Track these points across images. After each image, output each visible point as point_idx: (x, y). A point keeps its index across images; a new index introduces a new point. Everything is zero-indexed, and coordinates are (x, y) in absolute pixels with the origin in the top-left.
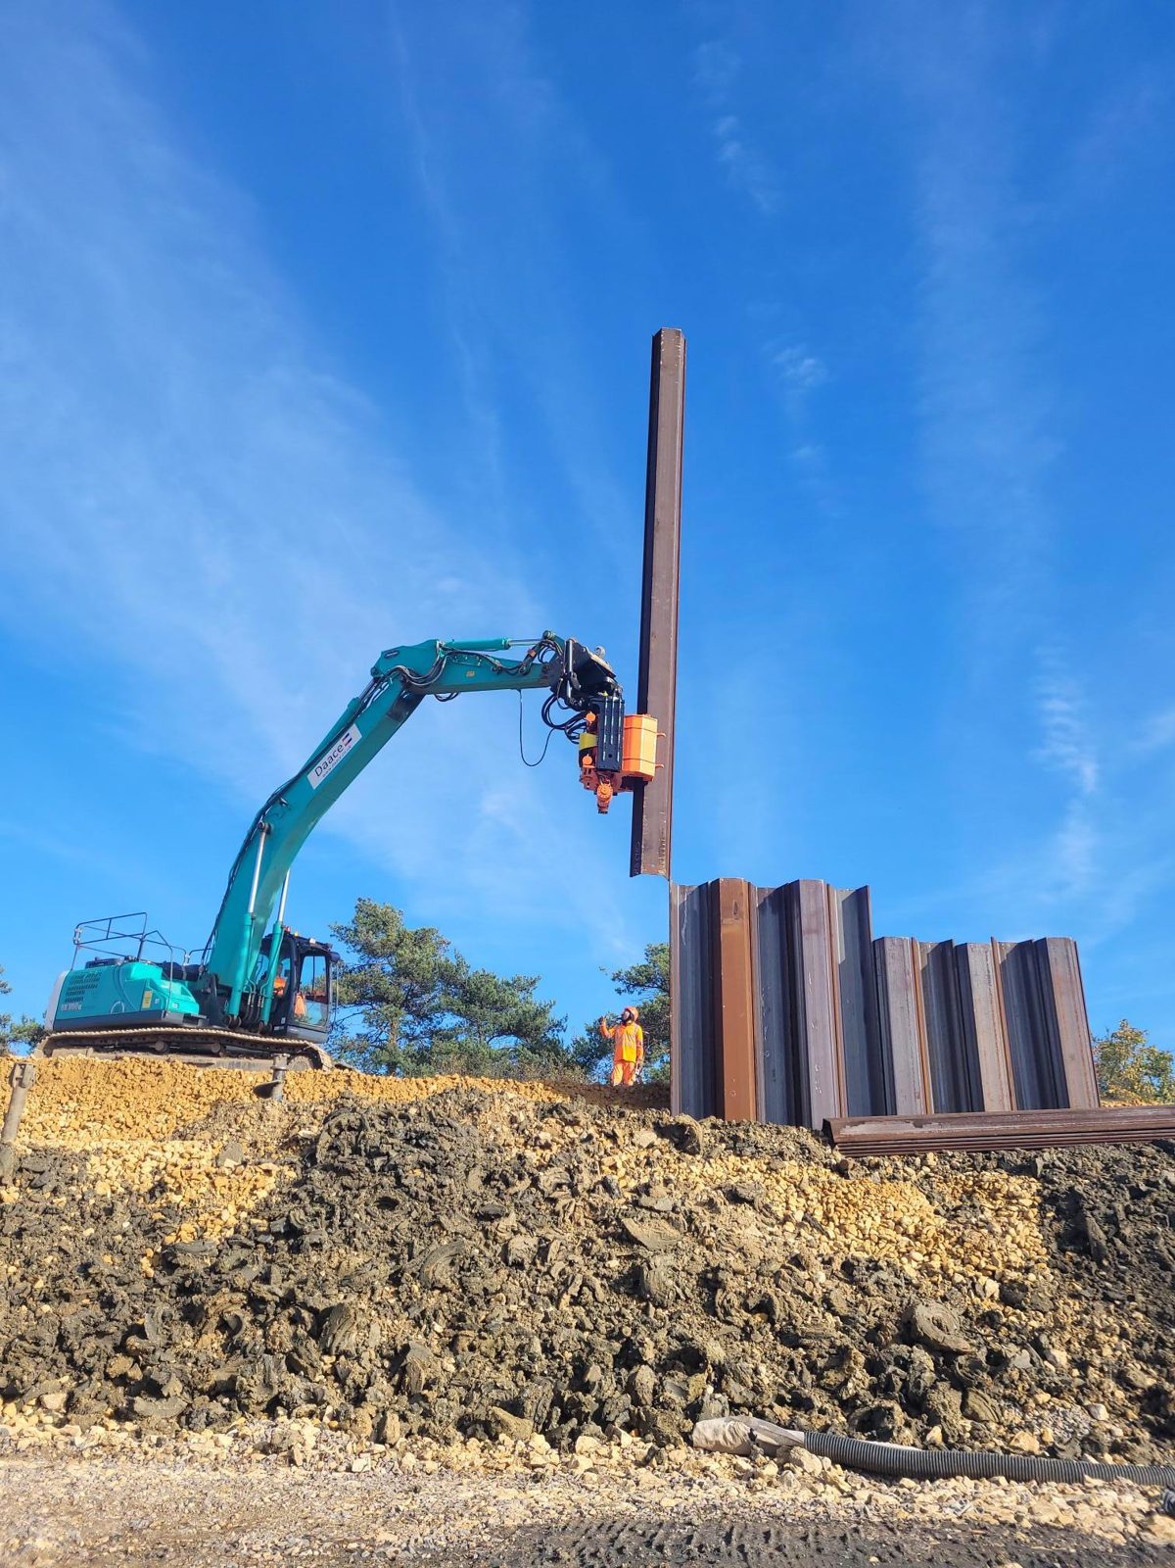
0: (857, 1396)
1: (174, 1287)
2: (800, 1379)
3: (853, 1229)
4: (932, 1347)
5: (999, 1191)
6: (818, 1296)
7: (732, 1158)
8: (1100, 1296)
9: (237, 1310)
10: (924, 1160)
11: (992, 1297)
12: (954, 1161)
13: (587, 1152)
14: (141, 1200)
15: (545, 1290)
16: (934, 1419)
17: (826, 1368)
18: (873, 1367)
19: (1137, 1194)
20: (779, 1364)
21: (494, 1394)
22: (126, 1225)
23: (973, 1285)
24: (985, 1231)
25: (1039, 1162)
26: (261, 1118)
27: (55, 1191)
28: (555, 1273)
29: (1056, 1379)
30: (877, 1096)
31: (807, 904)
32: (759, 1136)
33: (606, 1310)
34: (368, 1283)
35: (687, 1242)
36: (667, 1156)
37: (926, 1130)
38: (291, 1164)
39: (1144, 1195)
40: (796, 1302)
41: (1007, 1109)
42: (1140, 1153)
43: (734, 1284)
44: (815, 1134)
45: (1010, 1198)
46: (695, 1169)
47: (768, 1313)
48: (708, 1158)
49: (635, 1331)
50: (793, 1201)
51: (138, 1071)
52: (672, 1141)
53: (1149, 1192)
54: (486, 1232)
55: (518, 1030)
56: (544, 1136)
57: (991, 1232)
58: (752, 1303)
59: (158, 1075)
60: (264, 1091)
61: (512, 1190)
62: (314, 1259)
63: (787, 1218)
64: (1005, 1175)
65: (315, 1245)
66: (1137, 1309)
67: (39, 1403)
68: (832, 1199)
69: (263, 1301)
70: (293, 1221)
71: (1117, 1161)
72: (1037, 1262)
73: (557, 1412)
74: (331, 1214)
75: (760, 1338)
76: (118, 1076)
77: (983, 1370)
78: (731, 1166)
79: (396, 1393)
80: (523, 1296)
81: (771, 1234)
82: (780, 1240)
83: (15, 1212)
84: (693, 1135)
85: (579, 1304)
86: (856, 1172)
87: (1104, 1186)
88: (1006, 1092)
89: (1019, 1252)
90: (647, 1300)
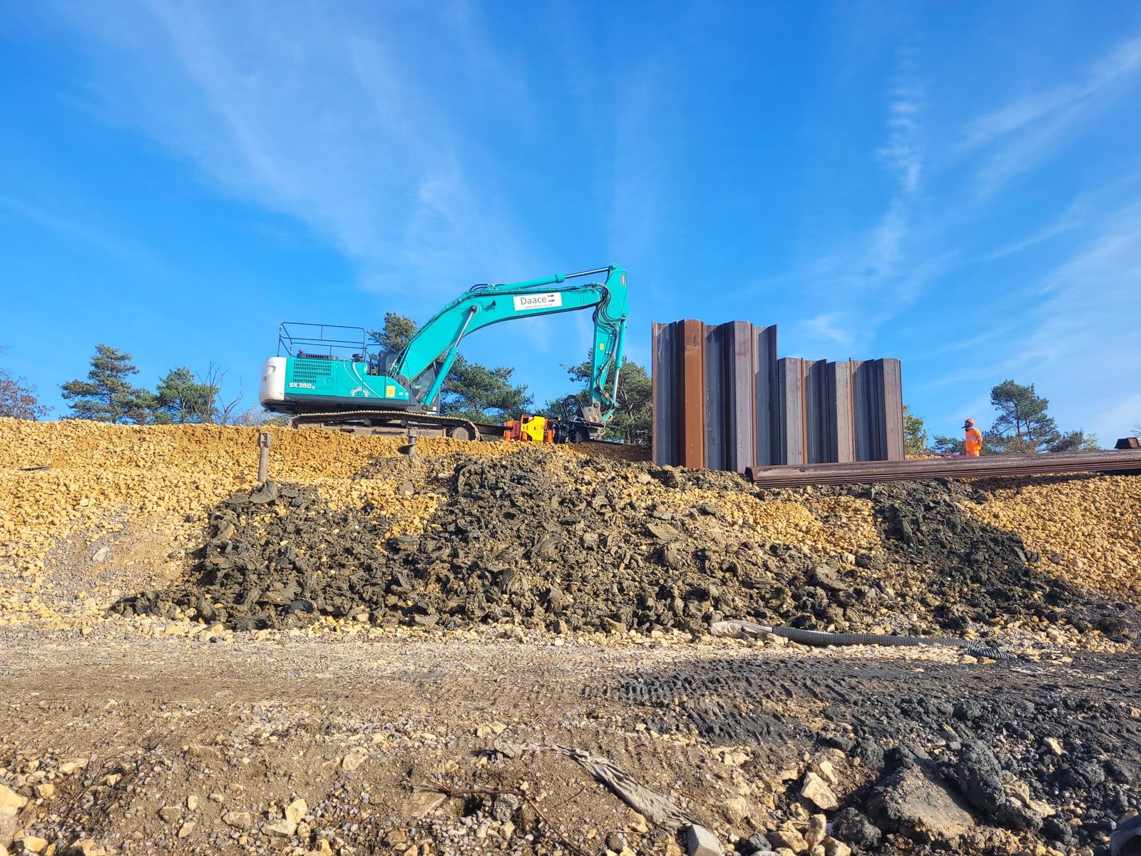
0: (788, 611)
1: (402, 560)
2: (757, 604)
3: (771, 528)
4: (824, 586)
5: (850, 507)
6: (760, 563)
7: (697, 490)
8: (909, 561)
9: (445, 572)
10: (805, 489)
11: (851, 563)
12: (822, 491)
13: (614, 486)
14: (359, 514)
15: (609, 562)
16: (830, 621)
17: (770, 598)
18: (795, 597)
19: (928, 508)
20: (744, 597)
21: (598, 612)
22: (357, 527)
23: (841, 557)
24: (846, 529)
25: (873, 491)
26: (410, 466)
27: (307, 508)
28: (612, 553)
29: (890, 602)
30: (776, 454)
31: (739, 337)
32: (711, 477)
33: (645, 571)
34: (513, 558)
35: (682, 536)
36: (659, 489)
37: (807, 473)
38: (443, 494)
39: (932, 508)
40: (749, 566)
41: (851, 461)
42: (928, 486)
43: (714, 557)
44: (741, 476)
45: (856, 511)
46: (677, 496)
47: (733, 572)
48: (683, 490)
49: (665, 581)
50: (736, 513)
51: (313, 436)
52: (660, 480)
53: (935, 507)
54: (569, 532)
55: (503, 404)
56: (587, 478)
57: (849, 529)
58: (724, 567)
59: (327, 438)
60: (405, 450)
61: (577, 509)
62: (477, 545)
63: (734, 523)
64: (853, 498)
65: (475, 538)
66: (929, 568)
67: (354, 618)
68: (758, 512)
69: (460, 567)
70: (460, 525)
71: (915, 490)
72: (875, 545)
73: (636, 620)
74: (479, 521)
75: (731, 584)
76: (301, 439)
77: (853, 598)
78: (697, 494)
79: (546, 612)
80: (598, 565)
81: (727, 531)
82: (733, 535)
83: (288, 521)
84: (673, 477)
85: (630, 568)
86: (769, 498)
87: (909, 504)
88: (851, 451)
89: (865, 540)
90: (667, 566)
